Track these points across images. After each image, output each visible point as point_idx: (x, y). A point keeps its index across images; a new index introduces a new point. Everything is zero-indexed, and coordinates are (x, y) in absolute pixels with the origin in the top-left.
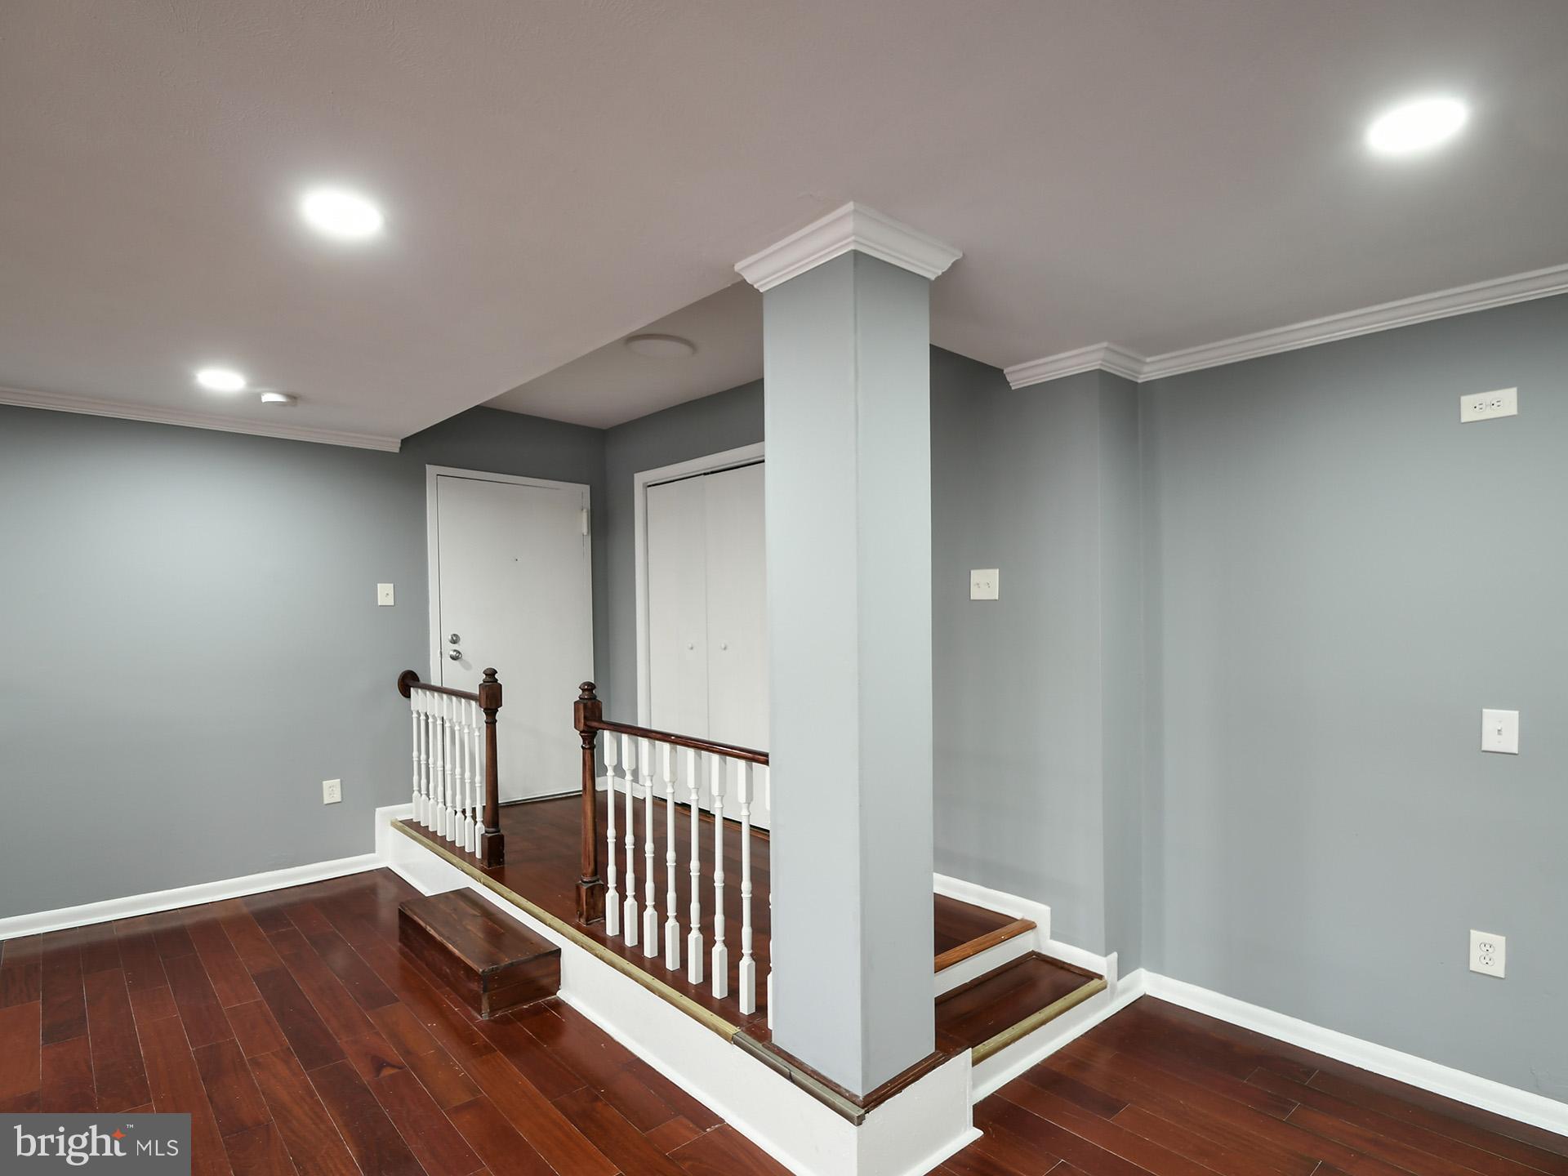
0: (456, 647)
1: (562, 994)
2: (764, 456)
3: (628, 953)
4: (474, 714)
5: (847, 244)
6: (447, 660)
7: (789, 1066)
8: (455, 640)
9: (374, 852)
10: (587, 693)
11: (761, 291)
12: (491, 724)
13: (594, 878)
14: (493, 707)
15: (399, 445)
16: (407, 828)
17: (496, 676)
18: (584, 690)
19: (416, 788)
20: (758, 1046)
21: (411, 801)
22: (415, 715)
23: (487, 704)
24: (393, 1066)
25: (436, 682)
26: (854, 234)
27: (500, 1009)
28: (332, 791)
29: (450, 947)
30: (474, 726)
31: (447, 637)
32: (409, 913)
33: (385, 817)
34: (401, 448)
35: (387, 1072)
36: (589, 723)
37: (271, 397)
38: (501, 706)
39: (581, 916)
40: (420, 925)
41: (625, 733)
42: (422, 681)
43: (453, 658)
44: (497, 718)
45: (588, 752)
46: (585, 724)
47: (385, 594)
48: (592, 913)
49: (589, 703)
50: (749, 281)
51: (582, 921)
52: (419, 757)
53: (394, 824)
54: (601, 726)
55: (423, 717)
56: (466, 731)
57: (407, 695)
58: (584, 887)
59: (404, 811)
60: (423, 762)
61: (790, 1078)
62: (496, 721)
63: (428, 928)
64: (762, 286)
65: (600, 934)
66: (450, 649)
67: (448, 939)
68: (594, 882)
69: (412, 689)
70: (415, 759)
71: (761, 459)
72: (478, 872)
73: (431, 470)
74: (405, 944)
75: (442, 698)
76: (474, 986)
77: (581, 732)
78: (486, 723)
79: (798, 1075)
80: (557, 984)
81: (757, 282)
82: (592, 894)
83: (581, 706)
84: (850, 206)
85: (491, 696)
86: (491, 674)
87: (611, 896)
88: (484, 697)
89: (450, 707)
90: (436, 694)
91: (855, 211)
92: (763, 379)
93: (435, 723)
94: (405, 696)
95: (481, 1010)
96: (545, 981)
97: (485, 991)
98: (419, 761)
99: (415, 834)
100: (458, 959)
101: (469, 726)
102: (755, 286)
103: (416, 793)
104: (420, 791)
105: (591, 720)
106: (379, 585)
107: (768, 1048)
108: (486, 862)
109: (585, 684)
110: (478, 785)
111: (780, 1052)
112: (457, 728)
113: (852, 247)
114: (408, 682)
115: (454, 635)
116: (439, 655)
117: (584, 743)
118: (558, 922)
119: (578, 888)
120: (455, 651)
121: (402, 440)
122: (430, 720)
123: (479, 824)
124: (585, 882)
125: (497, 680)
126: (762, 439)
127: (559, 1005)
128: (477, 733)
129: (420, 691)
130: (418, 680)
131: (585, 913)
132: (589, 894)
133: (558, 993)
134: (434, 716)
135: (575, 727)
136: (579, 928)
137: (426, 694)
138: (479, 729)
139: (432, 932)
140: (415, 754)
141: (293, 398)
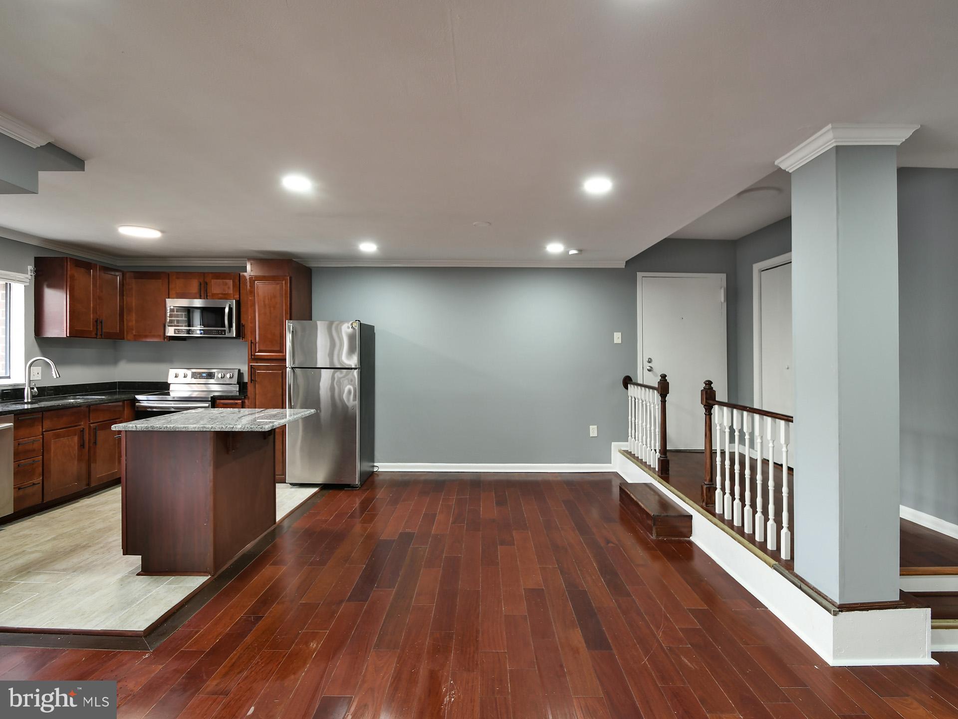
0: (650, 364)
1: (692, 538)
2: (791, 260)
3: (726, 522)
4: (656, 397)
5: (832, 143)
6: (646, 371)
7: (801, 583)
8: (650, 361)
9: (611, 463)
10: (707, 385)
11: (790, 172)
12: (664, 402)
13: (711, 483)
14: (665, 393)
15: (625, 264)
16: (625, 454)
17: (666, 378)
18: (706, 384)
19: (630, 435)
20: (786, 572)
21: (628, 442)
22: (630, 398)
23: (661, 392)
24: (614, 544)
25: (640, 382)
26: (834, 139)
27: (662, 536)
28: (593, 431)
29: (640, 503)
30: (656, 403)
31: (646, 360)
32: (623, 487)
33: (616, 446)
34: (625, 266)
35: (610, 545)
36: (708, 401)
37: (573, 252)
38: (668, 393)
39: (703, 501)
40: (628, 493)
41: (725, 406)
42: (633, 381)
43: (649, 370)
44: (666, 399)
45: (708, 417)
46: (706, 402)
47: (617, 338)
48: (709, 501)
49: (709, 391)
50: (783, 168)
51: (704, 504)
52: (631, 419)
53: (620, 451)
54: (715, 403)
55: (633, 399)
56: (652, 405)
57: (627, 388)
58: (705, 487)
59: (624, 446)
60: (633, 422)
61: (800, 588)
62: (666, 401)
63: (631, 495)
64: (789, 170)
65: (713, 511)
66: (647, 366)
67: (639, 500)
68: (711, 485)
69: (629, 385)
70: (630, 420)
71: (790, 261)
72: (656, 476)
73: (640, 275)
74: (621, 502)
75: (642, 389)
76: (650, 522)
77: (704, 406)
78: (661, 401)
79: (803, 586)
80: (690, 533)
81: (788, 167)
82: (709, 491)
83: (704, 392)
84: (830, 126)
85: (663, 388)
86: (664, 377)
87: (718, 492)
88: (660, 388)
89: (645, 394)
90: (639, 387)
91: (832, 128)
92: (791, 216)
93: (638, 402)
94: (625, 388)
95: (652, 533)
96: (685, 530)
97: (654, 525)
98: (631, 421)
99: (628, 456)
100: (643, 509)
101: (654, 403)
102: (787, 170)
103: (630, 437)
104: (632, 436)
105: (709, 400)
106: (615, 333)
107: (791, 573)
108: (660, 472)
109: (707, 381)
110: (657, 433)
111: (797, 576)
112: (648, 404)
113: (835, 145)
114: (627, 381)
115: (650, 358)
116: (642, 368)
117: (706, 411)
118: (691, 502)
119: (702, 487)
120: (650, 366)
121: (626, 262)
122: (636, 401)
123: (658, 453)
124: (706, 484)
125: (666, 380)
126: (790, 251)
127: (691, 543)
128: (657, 407)
129: (632, 386)
130: (632, 381)
131: (705, 500)
132: (708, 490)
133: (691, 538)
134: (638, 399)
135: (701, 403)
136: (702, 507)
137: (634, 387)
138: (658, 405)
139: (633, 497)
140: (630, 417)
141: (580, 251)
